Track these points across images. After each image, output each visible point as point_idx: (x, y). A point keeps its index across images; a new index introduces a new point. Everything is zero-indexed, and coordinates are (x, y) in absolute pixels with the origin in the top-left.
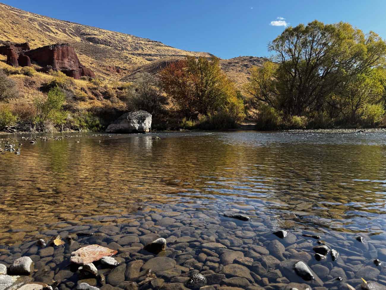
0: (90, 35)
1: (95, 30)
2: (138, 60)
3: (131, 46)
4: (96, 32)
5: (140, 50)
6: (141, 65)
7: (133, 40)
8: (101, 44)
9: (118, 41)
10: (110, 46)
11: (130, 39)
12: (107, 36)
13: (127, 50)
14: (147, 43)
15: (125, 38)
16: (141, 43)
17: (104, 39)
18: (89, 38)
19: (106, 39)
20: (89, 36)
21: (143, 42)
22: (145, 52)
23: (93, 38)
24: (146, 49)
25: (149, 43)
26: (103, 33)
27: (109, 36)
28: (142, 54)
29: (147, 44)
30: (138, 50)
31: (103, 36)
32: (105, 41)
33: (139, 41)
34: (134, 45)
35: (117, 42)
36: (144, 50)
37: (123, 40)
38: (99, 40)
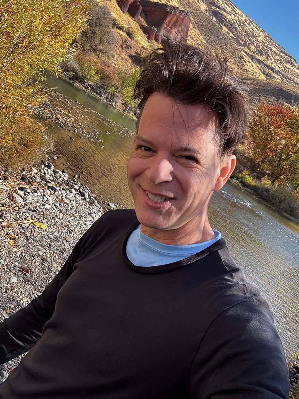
0: (219, 8)
1: (230, 5)
2: (252, 68)
3: (257, 46)
4: (229, 9)
5: (264, 57)
6: (252, 76)
7: (264, 40)
8: (225, 25)
9: (246, 32)
10: (232, 33)
11: (261, 38)
12: (237, 20)
13: (249, 48)
14: (278, 52)
15: (256, 34)
16: (271, 49)
17: (232, 22)
18: (216, 11)
19: (234, 23)
20: (218, 10)
21: (274, 49)
22: (269, 63)
23: (221, 14)
24: (271, 59)
25: (281, 54)
26: (236, 13)
27: (239, 21)
28: (263, 63)
29: (277, 54)
30: (262, 55)
31: (233, 18)
32: (231, 25)
33: (271, 45)
34: (261, 46)
35: (243, 33)
36: (269, 59)
37: (253, 33)
38: (225, 20)
